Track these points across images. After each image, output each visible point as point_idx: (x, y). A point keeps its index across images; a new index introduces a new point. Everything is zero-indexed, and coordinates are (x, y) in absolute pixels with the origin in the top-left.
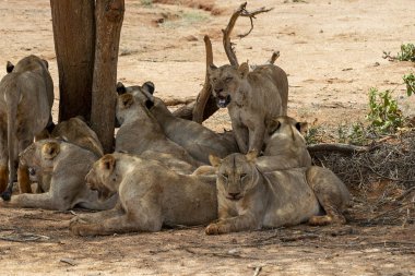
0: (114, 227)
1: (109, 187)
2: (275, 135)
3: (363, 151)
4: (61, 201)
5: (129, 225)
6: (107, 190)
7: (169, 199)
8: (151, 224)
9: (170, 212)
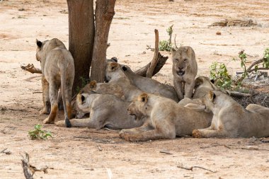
0: (149, 136)
1: (143, 112)
2: (201, 86)
3: (248, 97)
4: (97, 123)
5: (158, 135)
6: (142, 115)
7: (179, 121)
8: (171, 135)
9: (179, 127)
